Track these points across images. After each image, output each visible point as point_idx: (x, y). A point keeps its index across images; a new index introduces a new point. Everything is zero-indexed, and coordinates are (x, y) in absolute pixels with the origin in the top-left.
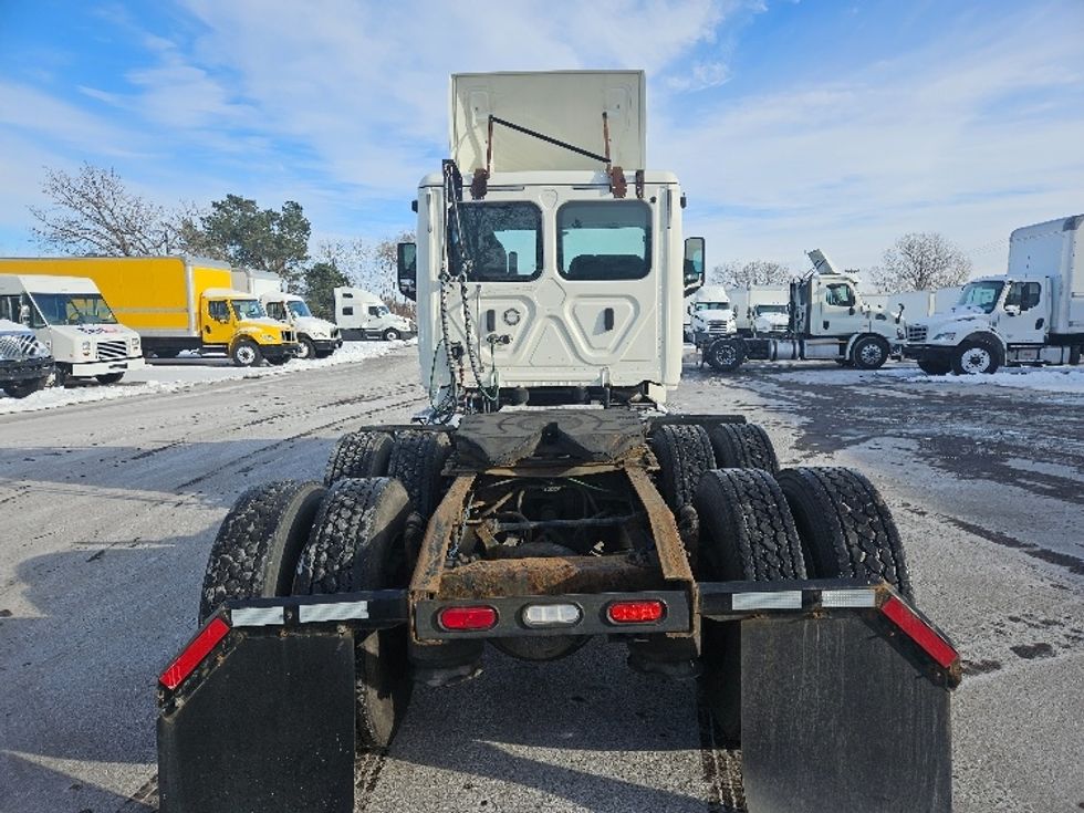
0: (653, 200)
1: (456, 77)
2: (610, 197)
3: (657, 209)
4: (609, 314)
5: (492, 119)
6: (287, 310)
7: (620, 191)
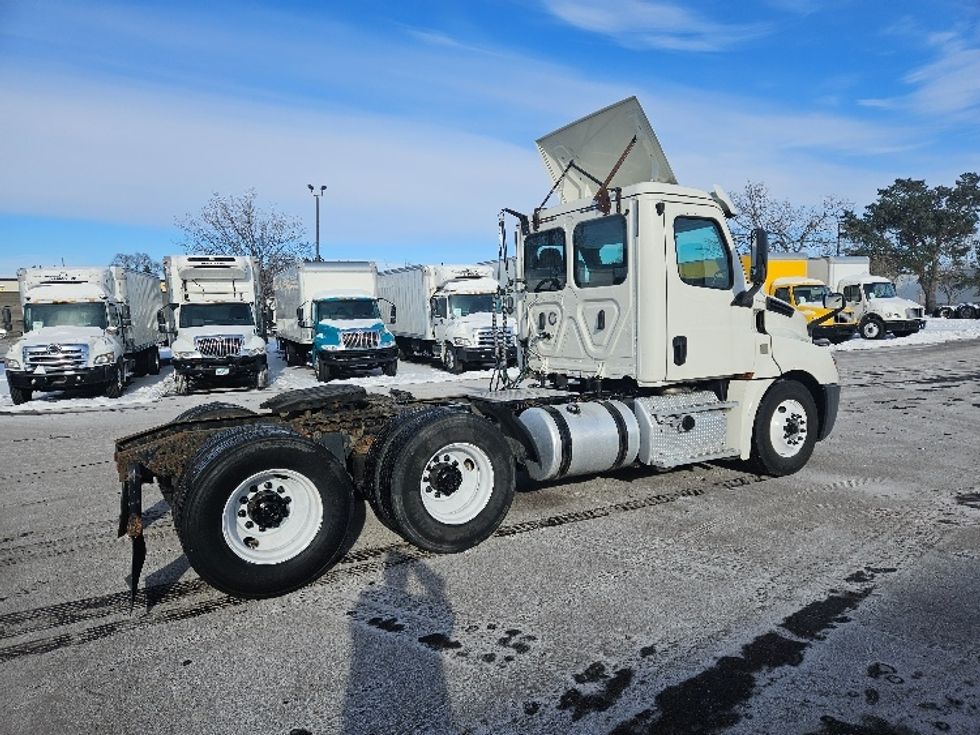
0: (627, 211)
1: (539, 141)
2: (601, 215)
3: (630, 219)
4: (601, 316)
5: (571, 164)
6: (863, 292)
7: (606, 209)
